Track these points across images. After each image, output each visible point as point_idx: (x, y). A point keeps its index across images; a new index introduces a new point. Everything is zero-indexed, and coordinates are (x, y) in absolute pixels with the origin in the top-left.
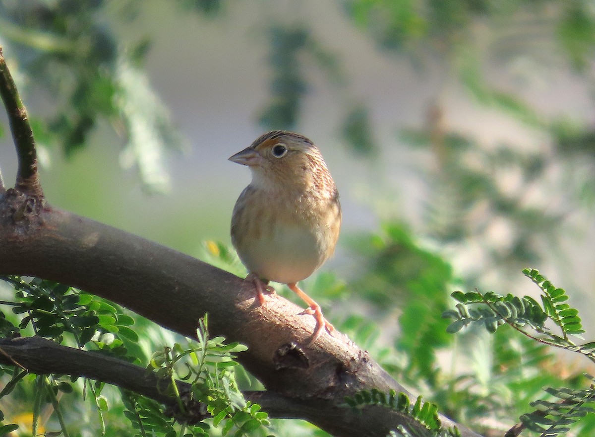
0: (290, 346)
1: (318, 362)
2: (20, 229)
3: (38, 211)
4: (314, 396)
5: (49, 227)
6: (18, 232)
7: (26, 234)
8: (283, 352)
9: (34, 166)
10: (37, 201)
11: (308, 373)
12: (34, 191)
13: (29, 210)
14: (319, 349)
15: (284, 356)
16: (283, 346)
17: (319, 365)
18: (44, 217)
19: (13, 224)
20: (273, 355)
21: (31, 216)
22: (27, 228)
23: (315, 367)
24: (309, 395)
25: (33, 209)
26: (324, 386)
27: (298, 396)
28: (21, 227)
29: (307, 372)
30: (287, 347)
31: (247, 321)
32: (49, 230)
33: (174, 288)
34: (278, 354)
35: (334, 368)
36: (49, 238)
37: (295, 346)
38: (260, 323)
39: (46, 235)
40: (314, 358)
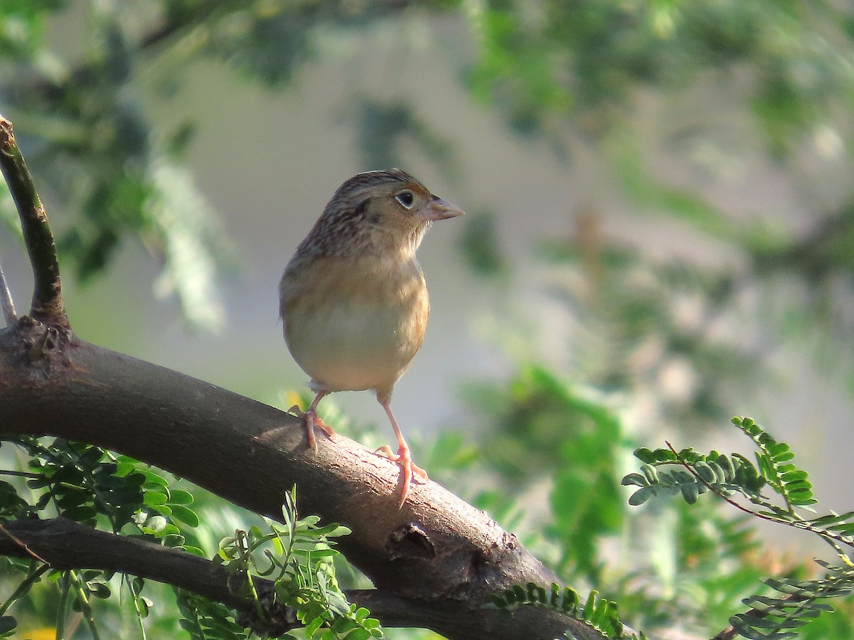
0: (410, 528)
1: (447, 549)
2: (37, 371)
3: (61, 347)
4: (442, 596)
5: (78, 369)
6: (36, 375)
7: (46, 378)
8: (399, 536)
9: (56, 285)
10: (61, 332)
11: (434, 565)
12: (56, 320)
13: (50, 346)
14: (448, 531)
15: (401, 542)
16: (399, 529)
17: (449, 554)
18: (70, 355)
19: (29, 364)
20: (386, 540)
21: (52, 353)
22: (48, 369)
23: (443, 556)
24: (435, 595)
25: (56, 344)
26: (456, 582)
27: (420, 596)
28: (38, 368)
29: (433, 562)
30: (404, 530)
31: (350, 495)
32: (77, 373)
33: (250, 450)
34: (392, 539)
35: (470, 558)
36: (77, 383)
37: (416, 528)
38: (368, 496)
39: (73, 380)
40: (442, 544)
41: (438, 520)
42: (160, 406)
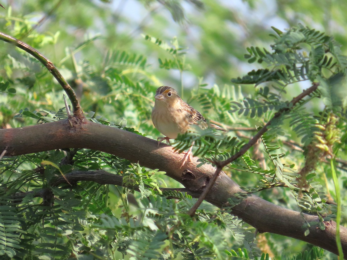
0: (187, 171)
1: (199, 177)
2: (72, 131)
3: (80, 124)
4: (199, 190)
5: (85, 130)
6: (72, 132)
7: (75, 133)
8: (184, 173)
9: (77, 106)
10: (80, 119)
11: (195, 181)
12: (79, 116)
13: (76, 123)
14: (198, 171)
15: (185, 175)
16: (184, 171)
17: (199, 178)
18: (83, 126)
19: (70, 129)
20: (181, 174)
21: (76, 125)
22: (75, 130)
23: (198, 178)
24: (197, 190)
25: (78, 123)
26: (201, 186)
27: (193, 190)
28: (73, 130)
29: (195, 180)
30: (186, 171)
31: (169, 162)
32: (85, 131)
33: (138, 151)
34: (183, 174)
35: (206, 179)
36: (85, 134)
37: (189, 171)
38: (174, 162)
39: (83, 133)
40: (197, 175)
41: (195, 169)
42: (111, 139)
